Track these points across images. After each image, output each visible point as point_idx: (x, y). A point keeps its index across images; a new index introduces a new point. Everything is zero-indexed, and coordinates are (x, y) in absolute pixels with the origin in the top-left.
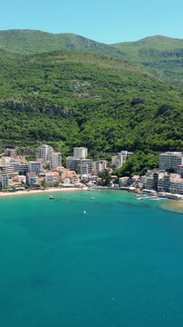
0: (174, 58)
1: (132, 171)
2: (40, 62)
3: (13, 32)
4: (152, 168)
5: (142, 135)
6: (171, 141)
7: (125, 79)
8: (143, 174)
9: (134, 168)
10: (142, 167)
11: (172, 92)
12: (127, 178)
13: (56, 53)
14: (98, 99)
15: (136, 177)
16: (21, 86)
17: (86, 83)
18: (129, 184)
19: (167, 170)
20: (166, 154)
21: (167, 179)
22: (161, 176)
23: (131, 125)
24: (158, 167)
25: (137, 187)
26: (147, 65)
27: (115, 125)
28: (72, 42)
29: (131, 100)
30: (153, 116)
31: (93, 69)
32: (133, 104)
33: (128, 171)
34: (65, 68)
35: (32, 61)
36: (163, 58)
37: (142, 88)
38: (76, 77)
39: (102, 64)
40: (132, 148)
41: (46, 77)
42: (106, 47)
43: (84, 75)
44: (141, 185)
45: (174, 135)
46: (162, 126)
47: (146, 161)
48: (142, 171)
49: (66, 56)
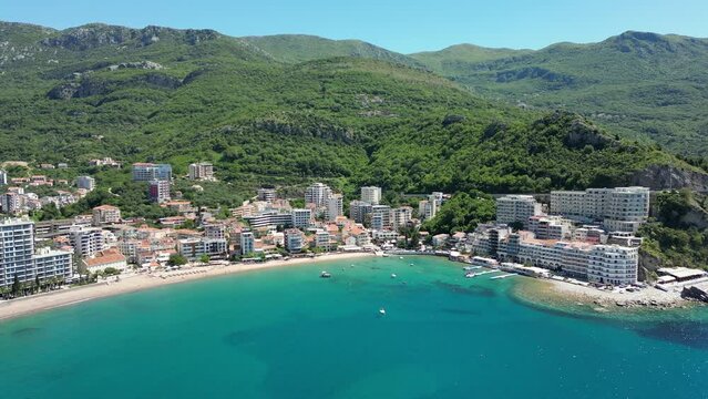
0: (487, 71)
1: (452, 225)
2: (315, 71)
3: (283, 38)
4: (484, 219)
5: (463, 168)
6: (511, 178)
7: (429, 94)
8: (471, 230)
9: (456, 220)
10: (468, 219)
11: (492, 111)
12: (444, 236)
13: (337, 60)
14: (394, 118)
15: (459, 235)
16: (288, 102)
17: (377, 98)
18: (448, 246)
19: (510, 225)
20: (508, 198)
21: (514, 240)
22: (503, 235)
23: (444, 153)
24: (494, 218)
25: (463, 252)
26: (453, 79)
27: (420, 154)
28: (359, 51)
29: (442, 118)
30: (476, 140)
31: (387, 80)
32: (445, 123)
33: (446, 224)
34: (350, 79)
35: (305, 70)
36: (473, 72)
37: (453, 105)
38: (364, 91)
39: (399, 75)
40: (450, 188)
41: (324, 90)
42: (402, 57)
43: (374, 88)
44: (468, 248)
45: (514, 167)
46: (494, 154)
47: (474, 209)
48: (469, 224)
49: (350, 64)
